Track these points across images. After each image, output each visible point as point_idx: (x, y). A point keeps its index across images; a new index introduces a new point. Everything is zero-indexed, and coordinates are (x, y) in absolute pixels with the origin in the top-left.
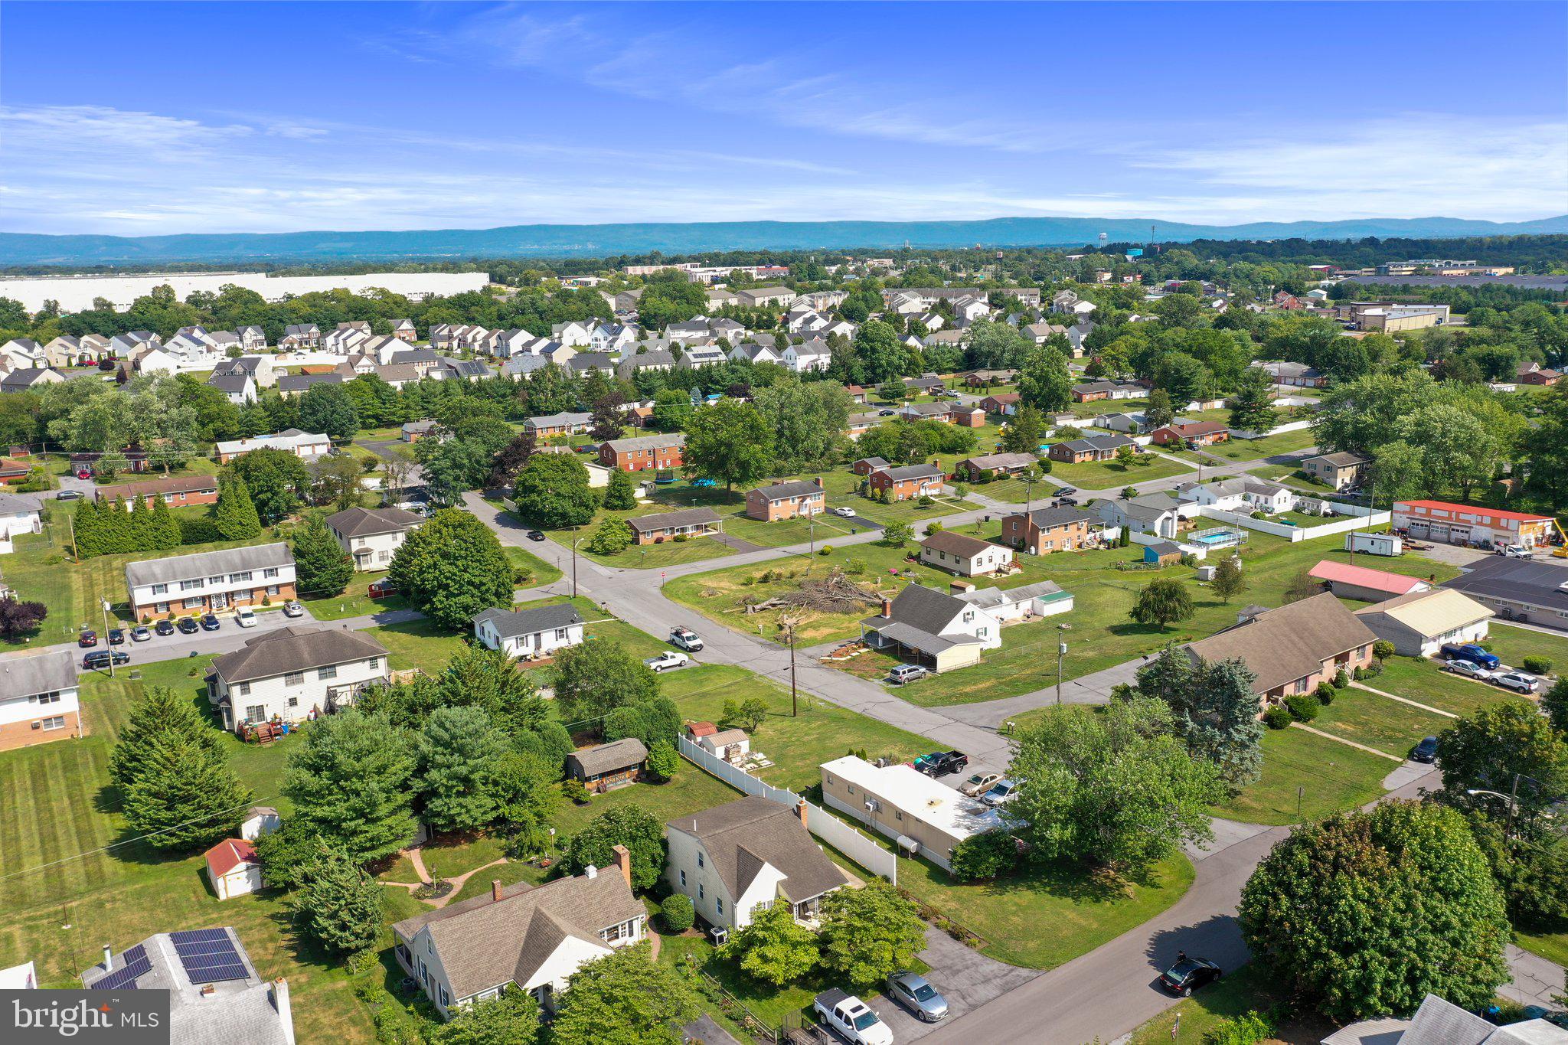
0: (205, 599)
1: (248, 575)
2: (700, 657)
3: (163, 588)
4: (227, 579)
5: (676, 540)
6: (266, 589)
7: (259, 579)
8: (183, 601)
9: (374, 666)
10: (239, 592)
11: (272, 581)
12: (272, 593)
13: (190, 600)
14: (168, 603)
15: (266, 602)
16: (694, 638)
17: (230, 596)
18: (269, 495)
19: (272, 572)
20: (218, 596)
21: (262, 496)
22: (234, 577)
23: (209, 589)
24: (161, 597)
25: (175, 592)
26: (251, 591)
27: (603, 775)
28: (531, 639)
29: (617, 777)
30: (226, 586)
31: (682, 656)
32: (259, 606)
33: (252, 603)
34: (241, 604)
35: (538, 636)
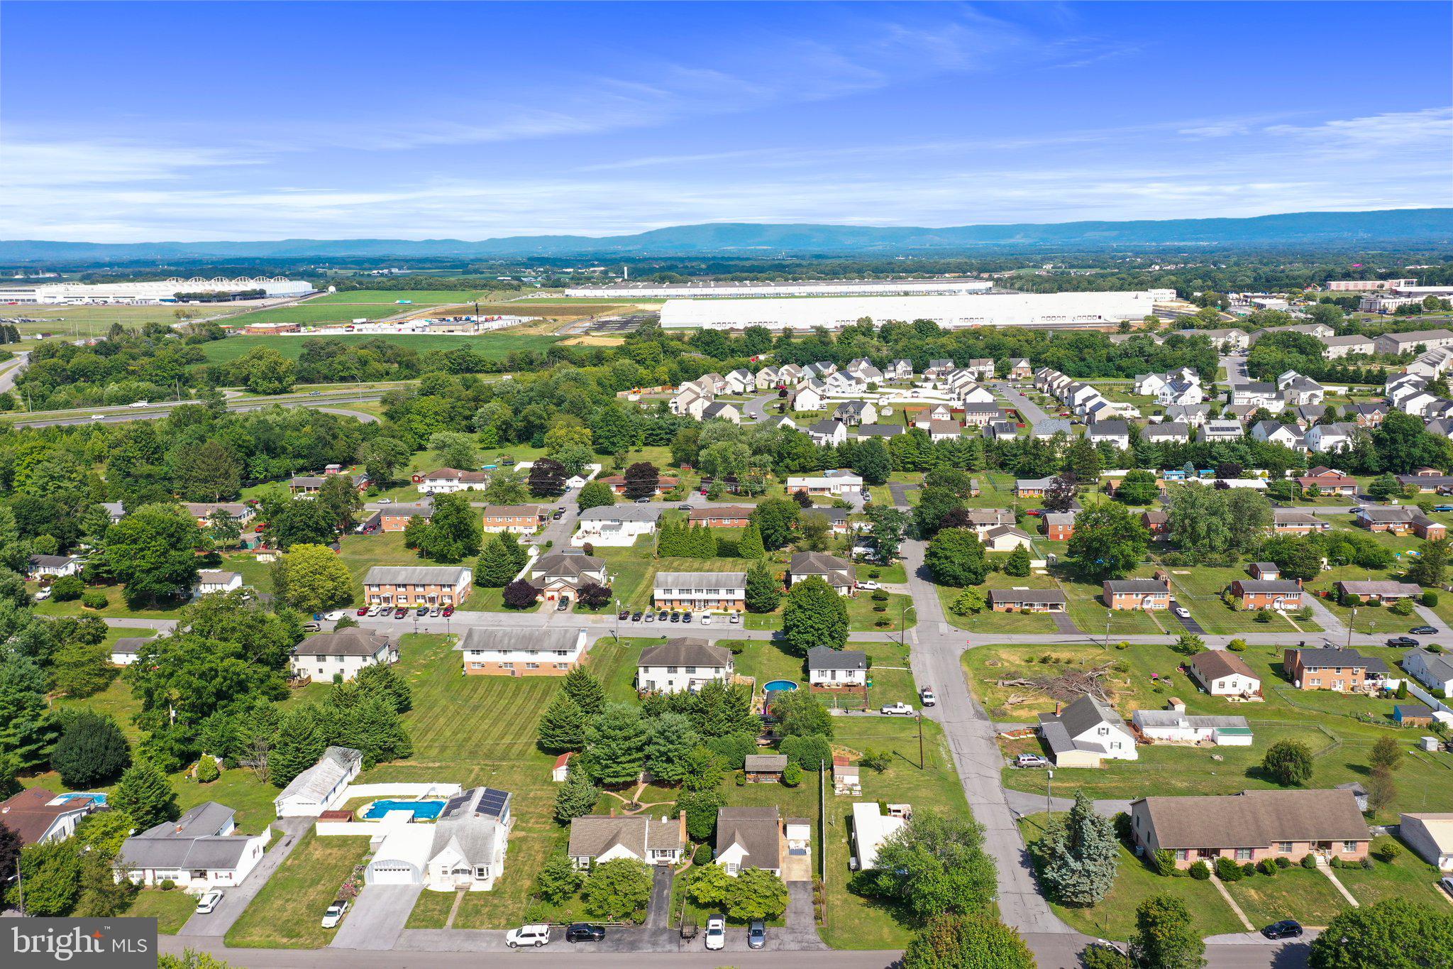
0: (692, 602)
1: (717, 591)
2: (926, 712)
3: (669, 591)
4: (705, 591)
5: (1023, 612)
6: (727, 601)
7: (723, 595)
8: (680, 601)
9: (717, 672)
10: (712, 600)
11: (730, 597)
12: (731, 604)
13: (684, 601)
14: (672, 601)
15: (726, 609)
16: (931, 697)
17: (707, 601)
18: (772, 531)
19: (731, 591)
20: (700, 601)
21: (769, 532)
22: (709, 591)
23: (695, 596)
24: (668, 596)
25: (675, 595)
26: (719, 601)
27: (758, 772)
28: (829, 673)
29: (768, 776)
30: (704, 596)
31: (909, 708)
32: (721, 611)
33: (718, 608)
34: (712, 607)
35: (833, 672)
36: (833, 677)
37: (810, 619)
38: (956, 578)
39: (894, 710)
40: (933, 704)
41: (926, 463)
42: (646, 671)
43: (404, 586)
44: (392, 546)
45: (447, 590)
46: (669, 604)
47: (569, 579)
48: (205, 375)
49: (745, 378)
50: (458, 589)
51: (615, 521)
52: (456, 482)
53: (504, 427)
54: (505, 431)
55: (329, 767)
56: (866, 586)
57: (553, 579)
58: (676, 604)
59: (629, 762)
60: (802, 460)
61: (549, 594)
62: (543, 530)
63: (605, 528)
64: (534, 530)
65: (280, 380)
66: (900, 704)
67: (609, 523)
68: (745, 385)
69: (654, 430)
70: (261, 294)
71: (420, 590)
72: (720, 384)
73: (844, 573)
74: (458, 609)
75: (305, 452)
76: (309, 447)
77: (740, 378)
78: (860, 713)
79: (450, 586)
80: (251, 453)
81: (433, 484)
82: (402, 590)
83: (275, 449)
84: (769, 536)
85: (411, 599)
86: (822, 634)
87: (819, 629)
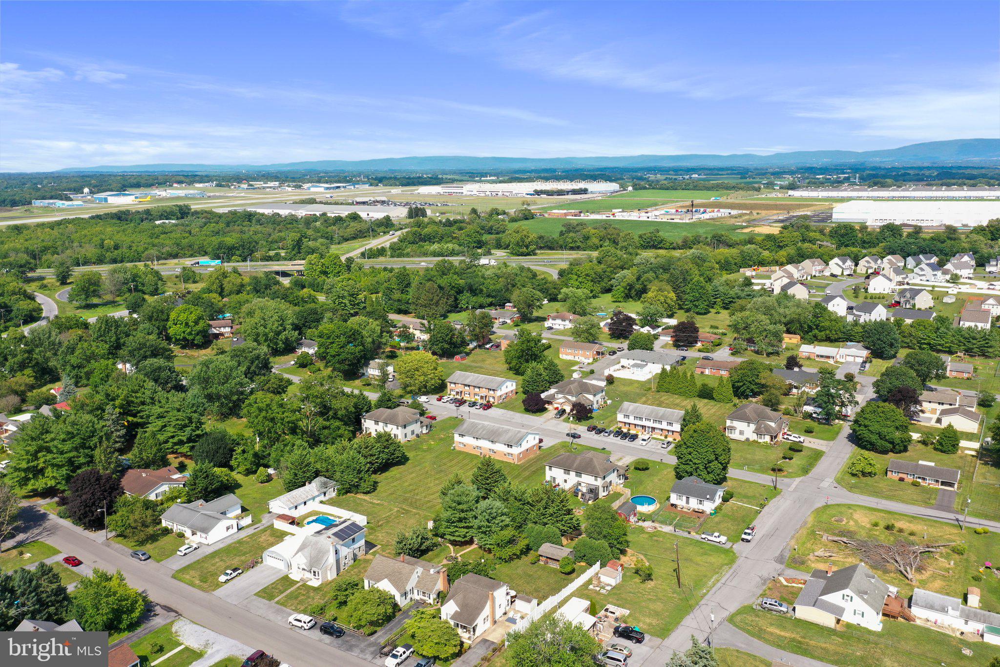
0: (643, 427)
1: (660, 422)
2: (736, 545)
3: (628, 417)
4: (652, 421)
5: (915, 484)
6: (668, 431)
7: (664, 425)
8: (635, 425)
9: (596, 480)
10: (657, 428)
11: (669, 428)
12: (670, 433)
13: (638, 425)
14: (629, 424)
15: (666, 437)
16: (749, 534)
17: (653, 429)
19: (670, 424)
20: (649, 427)
22: (655, 421)
23: (644, 423)
24: (626, 420)
25: (631, 420)
26: (662, 430)
27: (547, 558)
28: (684, 498)
29: (554, 562)
30: (651, 424)
31: (723, 539)
32: (663, 438)
33: (661, 435)
34: (656, 434)
35: (688, 498)
36: (688, 502)
37: (690, 454)
38: (872, 444)
39: (710, 538)
40: (748, 541)
41: (940, 345)
42: (550, 469)
43: (469, 386)
44: (498, 360)
45: (492, 392)
46: (627, 426)
47: (570, 397)
48: (494, 242)
49: (844, 263)
50: (499, 393)
51: (643, 361)
52: (567, 322)
53: (628, 288)
54: (630, 290)
55: (312, 488)
56: (790, 438)
57: (560, 396)
58: (632, 427)
59: (464, 527)
60: (828, 332)
61: (556, 406)
62: (596, 361)
63: (634, 366)
64: (591, 360)
65: (527, 247)
66: (716, 534)
67: (639, 362)
68: (843, 269)
69: (733, 298)
70: (585, 191)
71: (477, 390)
72: (819, 268)
73: (773, 424)
74: (497, 406)
75: (494, 294)
76: (499, 291)
77: (840, 263)
78: (686, 535)
79: (494, 390)
80: (460, 291)
81: (554, 322)
82: (467, 388)
83: (476, 290)
84: (739, 388)
85: (472, 396)
86: (698, 468)
87: (695, 464)
